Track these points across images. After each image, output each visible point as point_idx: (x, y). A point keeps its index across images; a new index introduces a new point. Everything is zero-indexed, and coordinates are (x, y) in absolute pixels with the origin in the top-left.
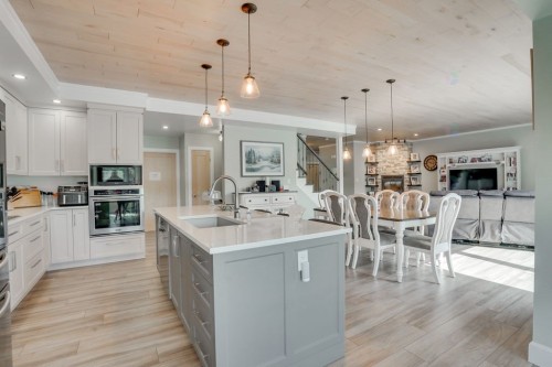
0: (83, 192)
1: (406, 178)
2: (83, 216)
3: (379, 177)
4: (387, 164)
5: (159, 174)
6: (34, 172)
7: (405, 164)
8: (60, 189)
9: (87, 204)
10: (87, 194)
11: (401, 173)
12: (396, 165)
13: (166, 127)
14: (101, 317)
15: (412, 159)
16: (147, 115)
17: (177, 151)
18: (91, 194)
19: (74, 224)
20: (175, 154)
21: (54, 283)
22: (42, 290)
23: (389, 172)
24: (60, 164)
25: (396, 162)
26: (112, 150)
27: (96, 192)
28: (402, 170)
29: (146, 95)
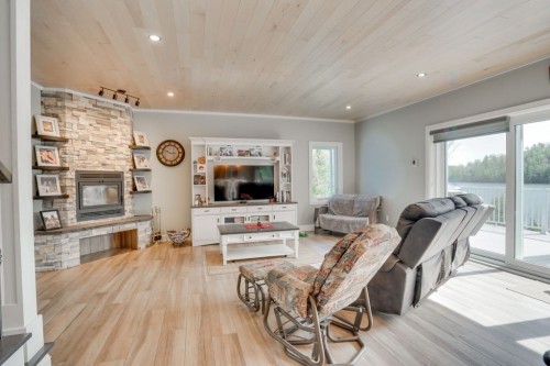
1: (128, 177)
3: (71, 175)
4: (88, 145)
7: (126, 151)
11: (118, 169)
12: (107, 151)
15: (138, 144)
23: (94, 165)
25: (108, 144)
28: (119, 163)
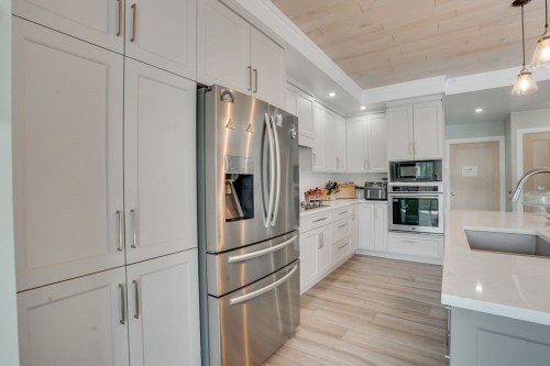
0: (384, 188)
2: (383, 210)
5: (475, 169)
6: (351, 170)
8: (366, 184)
9: (386, 200)
10: (386, 189)
13: (479, 110)
14: (373, 314)
16: (447, 100)
17: (501, 138)
18: (390, 190)
19: (376, 217)
20: (498, 142)
21: (357, 266)
22: (347, 269)
24: (367, 163)
26: (409, 145)
27: (395, 188)
29: (443, 77)
